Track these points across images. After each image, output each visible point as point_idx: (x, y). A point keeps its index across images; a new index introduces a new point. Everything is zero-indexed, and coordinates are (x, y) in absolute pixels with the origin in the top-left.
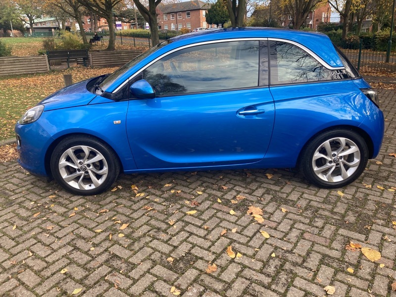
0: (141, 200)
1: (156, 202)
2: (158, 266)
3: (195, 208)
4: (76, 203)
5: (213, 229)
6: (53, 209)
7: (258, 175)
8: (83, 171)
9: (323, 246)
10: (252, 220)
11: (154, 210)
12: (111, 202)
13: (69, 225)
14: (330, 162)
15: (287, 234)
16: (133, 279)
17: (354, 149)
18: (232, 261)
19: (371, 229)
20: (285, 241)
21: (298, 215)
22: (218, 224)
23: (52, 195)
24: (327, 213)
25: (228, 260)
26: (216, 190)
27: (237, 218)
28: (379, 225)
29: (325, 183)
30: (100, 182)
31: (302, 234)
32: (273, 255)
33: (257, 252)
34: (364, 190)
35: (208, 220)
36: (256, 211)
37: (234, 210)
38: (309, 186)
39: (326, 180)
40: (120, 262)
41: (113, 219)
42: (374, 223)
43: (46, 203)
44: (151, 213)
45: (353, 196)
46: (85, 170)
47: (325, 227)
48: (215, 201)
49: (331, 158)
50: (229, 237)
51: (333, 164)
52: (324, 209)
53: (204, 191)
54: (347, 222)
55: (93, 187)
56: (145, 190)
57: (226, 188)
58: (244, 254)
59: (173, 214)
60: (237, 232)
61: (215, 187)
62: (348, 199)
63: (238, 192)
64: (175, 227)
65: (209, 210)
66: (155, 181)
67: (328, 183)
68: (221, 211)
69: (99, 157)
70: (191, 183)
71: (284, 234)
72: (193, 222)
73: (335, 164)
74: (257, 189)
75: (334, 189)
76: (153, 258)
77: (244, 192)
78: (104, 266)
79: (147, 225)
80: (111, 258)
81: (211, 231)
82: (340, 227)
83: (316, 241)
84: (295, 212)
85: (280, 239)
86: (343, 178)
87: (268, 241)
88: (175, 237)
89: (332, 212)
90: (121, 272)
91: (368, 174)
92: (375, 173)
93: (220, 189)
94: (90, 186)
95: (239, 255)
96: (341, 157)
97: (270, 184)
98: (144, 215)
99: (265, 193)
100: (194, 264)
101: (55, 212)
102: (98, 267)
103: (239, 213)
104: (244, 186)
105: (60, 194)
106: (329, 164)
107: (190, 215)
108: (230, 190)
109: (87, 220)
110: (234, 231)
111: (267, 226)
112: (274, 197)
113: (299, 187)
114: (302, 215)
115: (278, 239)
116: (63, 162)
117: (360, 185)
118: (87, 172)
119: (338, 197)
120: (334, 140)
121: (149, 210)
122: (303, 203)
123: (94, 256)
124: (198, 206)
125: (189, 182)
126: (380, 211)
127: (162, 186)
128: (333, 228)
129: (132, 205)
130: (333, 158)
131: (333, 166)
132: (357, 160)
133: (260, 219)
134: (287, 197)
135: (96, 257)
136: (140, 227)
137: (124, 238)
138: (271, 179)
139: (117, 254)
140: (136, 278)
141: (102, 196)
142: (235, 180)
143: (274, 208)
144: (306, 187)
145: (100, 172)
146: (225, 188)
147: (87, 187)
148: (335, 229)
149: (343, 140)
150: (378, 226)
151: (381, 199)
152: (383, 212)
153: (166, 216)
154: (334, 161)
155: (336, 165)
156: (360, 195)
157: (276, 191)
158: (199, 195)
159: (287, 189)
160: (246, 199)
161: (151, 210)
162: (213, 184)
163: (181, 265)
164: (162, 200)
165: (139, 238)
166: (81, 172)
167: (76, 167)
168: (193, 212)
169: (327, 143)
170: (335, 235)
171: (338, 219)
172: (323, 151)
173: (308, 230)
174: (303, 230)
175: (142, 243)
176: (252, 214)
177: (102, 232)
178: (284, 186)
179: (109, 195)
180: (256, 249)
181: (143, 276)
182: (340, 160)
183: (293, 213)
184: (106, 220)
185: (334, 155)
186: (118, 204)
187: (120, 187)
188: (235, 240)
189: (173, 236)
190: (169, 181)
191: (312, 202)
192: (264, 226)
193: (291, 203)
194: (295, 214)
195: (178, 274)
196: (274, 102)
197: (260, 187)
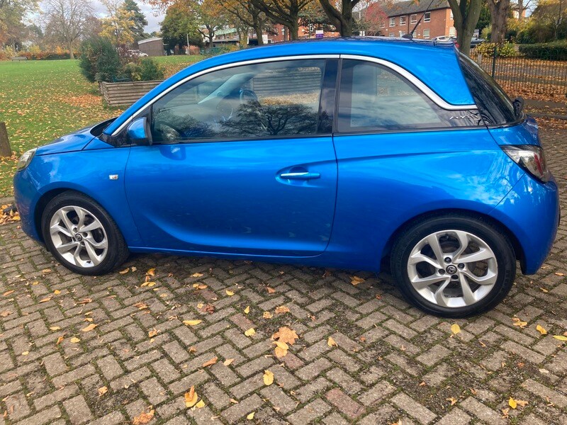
0: (144, 292)
1: (160, 299)
2: (81, 397)
3: (204, 316)
4: (65, 284)
5: (201, 354)
6: (32, 289)
7: (342, 277)
8: (80, 241)
9: (346, 418)
10: (269, 351)
11: (148, 309)
12: (106, 289)
13: (30, 313)
14: (442, 271)
15: (304, 385)
16: (35, 408)
17: (485, 253)
18: (184, 412)
19: (456, 405)
20: (291, 395)
21: (350, 355)
22: (214, 348)
23: (48, 268)
24: (401, 361)
25: (178, 409)
26: (258, 292)
27: (251, 342)
28: (479, 400)
29: (433, 306)
30: (100, 258)
31: (328, 389)
32: (250, 417)
33: (232, 404)
34: (506, 329)
35: (208, 338)
36: (287, 335)
37: (256, 329)
38: (410, 308)
39: (435, 302)
40: (40, 380)
41: (87, 314)
42: (473, 396)
43: (32, 279)
44: (139, 315)
45: (476, 337)
46: (80, 239)
47: (377, 386)
48: (241, 310)
49: (442, 265)
50: (212, 372)
51: (445, 276)
52: (400, 352)
53: (237, 293)
54: (423, 383)
55: (92, 265)
56: (163, 278)
57: (274, 291)
58: (209, 405)
59: (167, 320)
60: (230, 366)
61: (260, 287)
62: (460, 342)
63: (288, 300)
64: (152, 340)
65: (221, 323)
66: (187, 266)
67: (436, 307)
68: (236, 326)
69: (97, 224)
70: (232, 276)
71: (299, 383)
72: (182, 338)
73: (450, 276)
74: (319, 299)
75: (449, 320)
76: (83, 382)
77: (296, 303)
78: (18, 381)
79: (120, 331)
80: (35, 372)
81: (197, 356)
82: (402, 390)
83: (340, 406)
84: (348, 350)
85: (285, 391)
86: (466, 302)
87: (263, 392)
88: (138, 357)
89: (412, 361)
90: (28, 395)
91: (541, 300)
92: (557, 300)
93: (262, 293)
94: (89, 262)
95: (202, 404)
96: (461, 266)
97: (348, 294)
98: (129, 315)
99: (326, 308)
100: (128, 403)
101: (30, 293)
102: (10, 382)
103: (260, 335)
104: (304, 292)
105: (58, 269)
106: (438, 274)
107: (189, 327)
108: (278, 295)
109: (58, 309)
110: (227, 362)
111: (283, 364)
112: (335, 317)
113: (392, 306)
114: (354, 357)
115: (283, 389)
116: (55, 226)
117: (505, 320)
118: (83, 243)
119: (446, 334)
120: (447, 234)
121: (140, 308)
122: (374, 336)
123: (19, 364)
124: (210, 314)
125: (230, 274)
126: (504, 374)
127: (190, 274)
128: (390, 388)
129: (128, 297)
130: (446, 264)
131: (448, 278)
132: (492, 275)
133: (282, 350)
134: (357, 320)
135: (20, 366)
136: (109, 332)
137: (76, 345)
138: (356, 287)
139: (47, 368)
140: (38, 409)
141: (102, 278)
142: (299, 279)
143: (321, 336)
144: (404, 307)
145: (98, 245)
146: (271, 290)
147: (84, 264)
148: (392, 391)
149: (463, 236)
150: (475, 402)
151: (525, 353)
152: (507, 378)
153: (156, 322)
154: (448, 270)
155: (453, 277)
156: (491, 337)
157: (347, 307)
158: (227, 296)
159: (367, 307)
160: (290, 314)
161: (143, 309)
162: (261, 281)
163: (110, 403)
164: (172, 296)
165: (95, 348)
166: (76, 242)
167: (69, 235)
168: (195, 323)
169: (433, 238)
170: (383, 402)
171: (411, 376)
172: (427, 250)
173: (344, 385)
174: (334, 383)
175: (89, 358)
176: (277, 339)
177: (58, 330)
178: (368, 300)
179: (113, 278)
180: (233, 400)
181: (48, 407)
182: (459, 270)
183: (343, 350)
184: (78, 315)
185: (448, 260)
186: (112, 292)
187: (134, 269)
188: (217, 379)
189: (139, 353)
190: (204, 269)
191: (392, 336)
192: (280, 363)
193: (355, 332)
194: (346, 352)
195: (94, 415)
196: (337, 161)
197: (327, 297)
